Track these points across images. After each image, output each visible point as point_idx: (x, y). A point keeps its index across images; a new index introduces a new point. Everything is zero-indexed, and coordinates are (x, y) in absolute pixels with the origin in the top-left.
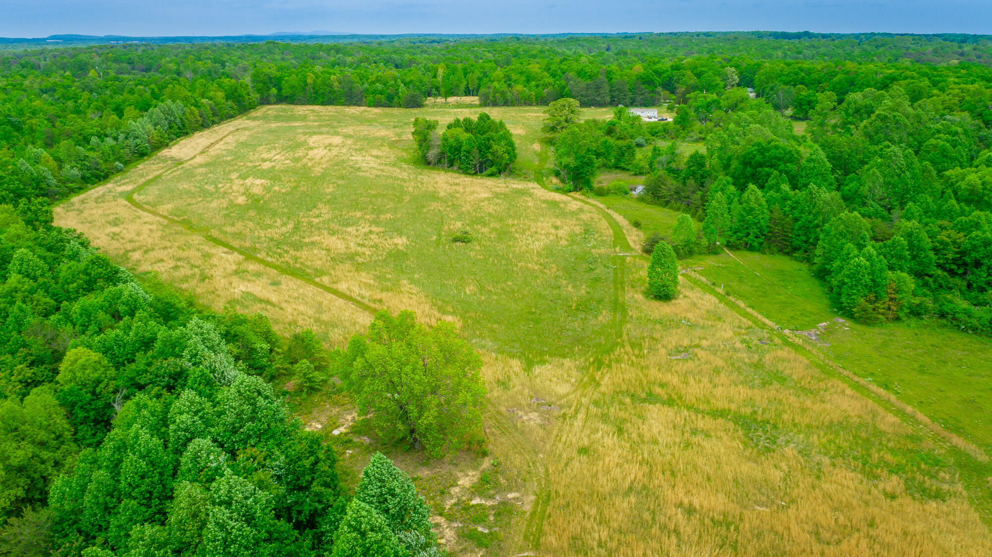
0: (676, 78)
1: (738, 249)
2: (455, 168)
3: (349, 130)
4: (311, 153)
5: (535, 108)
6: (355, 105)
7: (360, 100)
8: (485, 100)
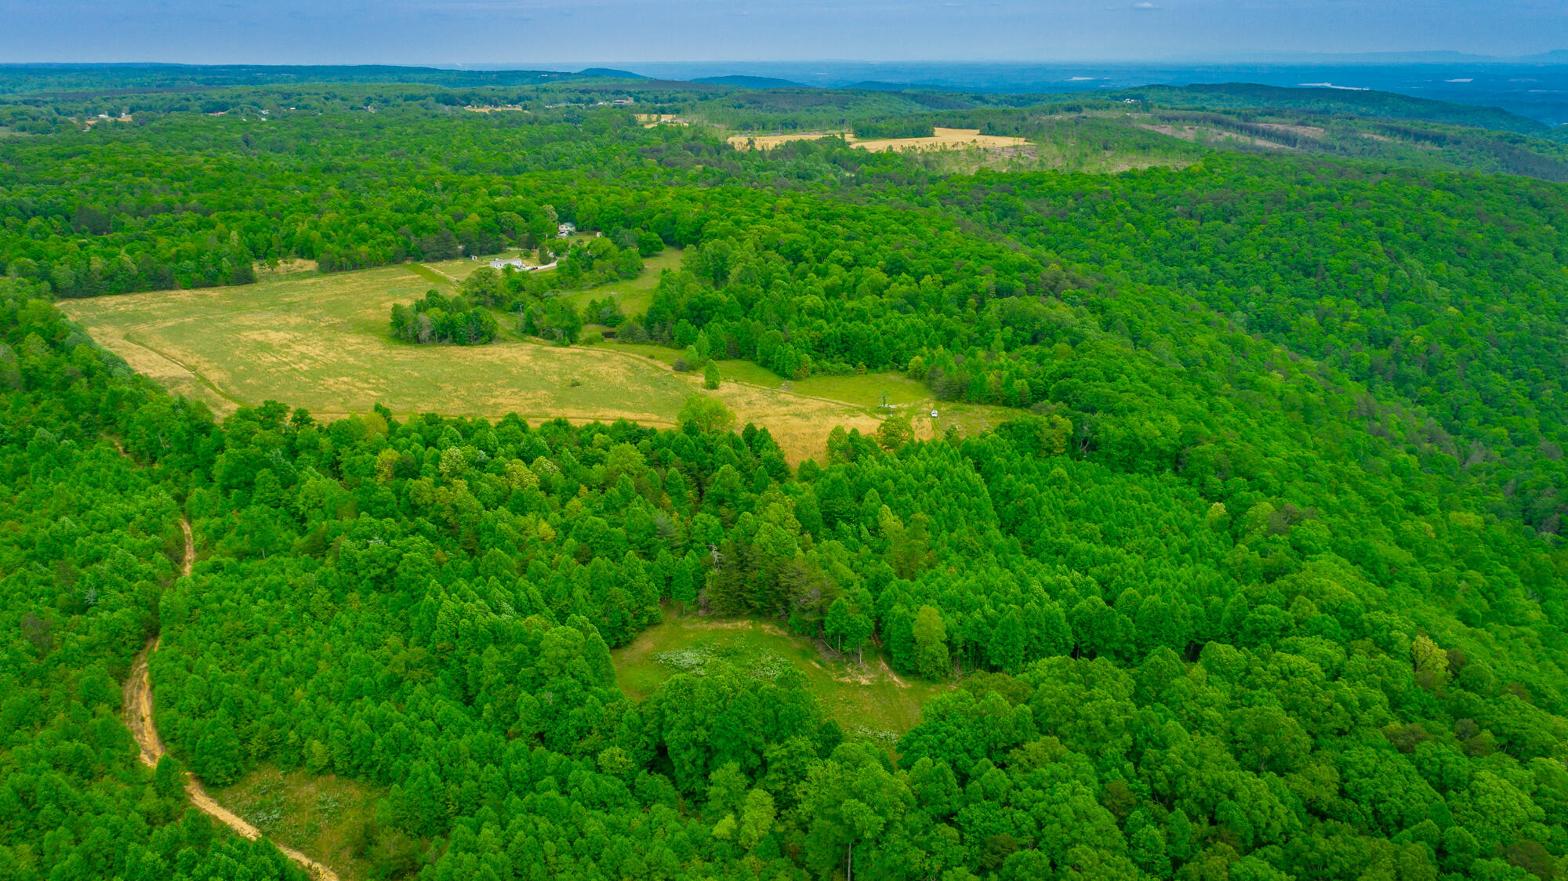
2: (449, 342)
6: (166, 289)
7: (172, 282)
8: (330, 267)
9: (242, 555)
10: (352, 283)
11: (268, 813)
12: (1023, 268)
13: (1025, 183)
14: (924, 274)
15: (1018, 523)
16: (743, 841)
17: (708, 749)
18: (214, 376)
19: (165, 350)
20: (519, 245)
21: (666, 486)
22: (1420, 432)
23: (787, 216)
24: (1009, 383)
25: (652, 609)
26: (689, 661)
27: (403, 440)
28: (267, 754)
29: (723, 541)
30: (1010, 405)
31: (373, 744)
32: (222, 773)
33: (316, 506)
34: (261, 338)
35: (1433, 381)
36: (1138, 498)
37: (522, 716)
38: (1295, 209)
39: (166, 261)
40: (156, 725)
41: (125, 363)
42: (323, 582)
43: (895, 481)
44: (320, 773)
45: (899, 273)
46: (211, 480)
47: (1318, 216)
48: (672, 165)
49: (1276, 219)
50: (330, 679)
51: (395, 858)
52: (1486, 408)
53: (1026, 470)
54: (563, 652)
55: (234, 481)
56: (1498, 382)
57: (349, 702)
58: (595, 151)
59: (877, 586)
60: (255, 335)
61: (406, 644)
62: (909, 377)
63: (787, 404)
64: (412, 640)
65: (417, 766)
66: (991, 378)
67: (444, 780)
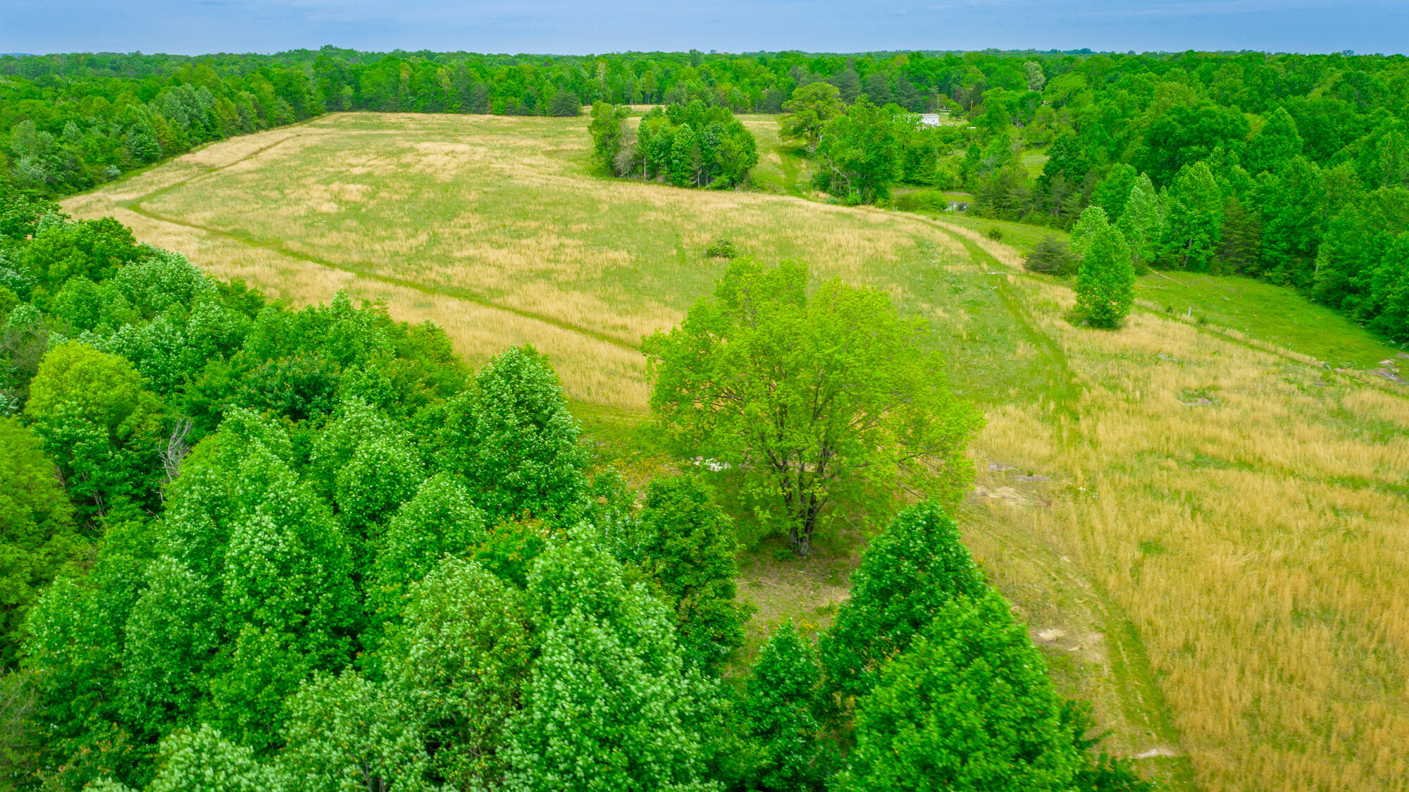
0: (954, 76)
1: (1173, 268)
2: (660, 179)
3: (477, 139)
4: (425, 160)
5: (752, 116)
6: (474, 112)
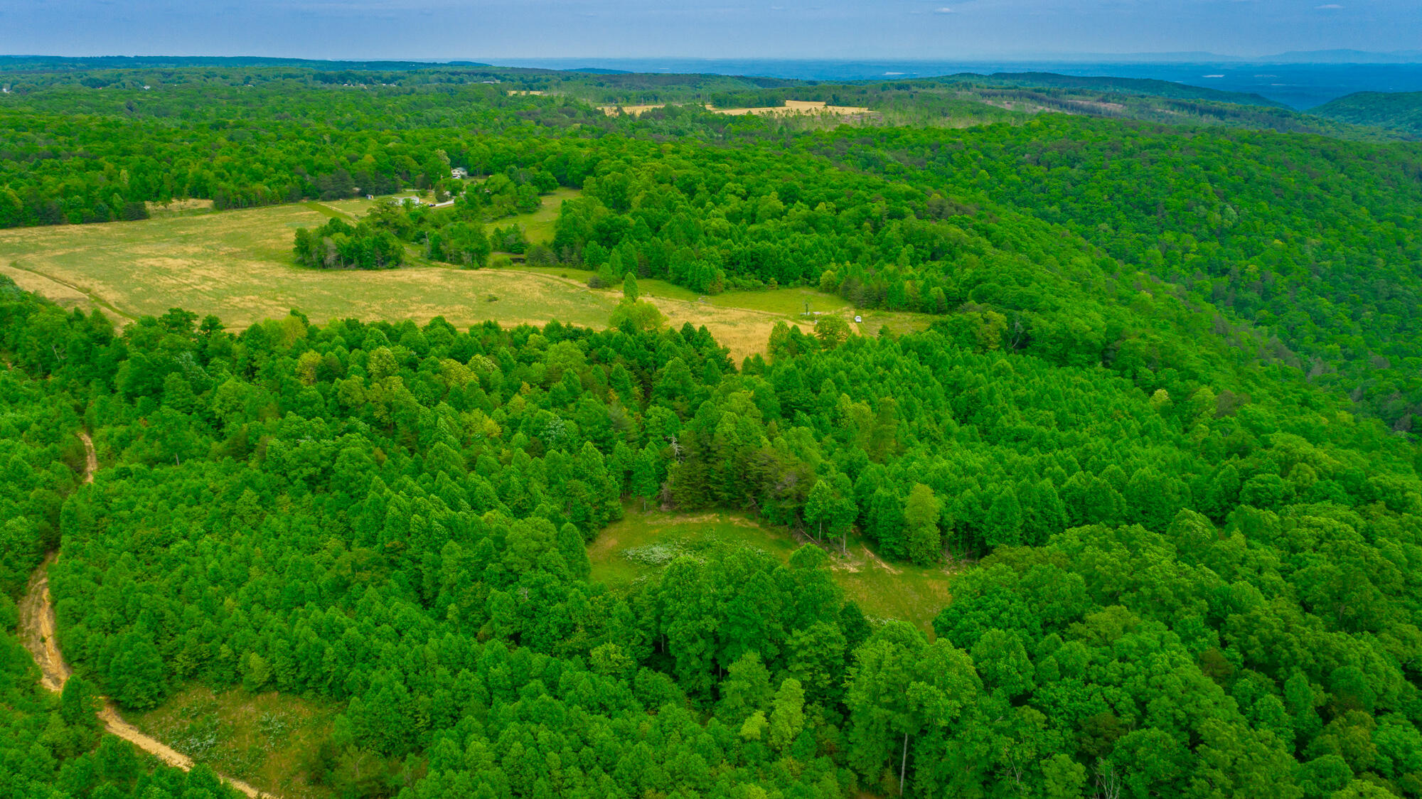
2: (352, 267)
6: (53, 223)
7: (61, 217)
8: (226, 203)
9: (152, 462)
10: (250, 217)
11: (201, 738)
12: (909, 196)
13: (884, 138)
14: (818, 202)
15: (970, 412)
16: (775, 740)
17: (717, 640)
18: (111, 296)
19: (56, 275)
20: (414, 186)
21: (612, 381)
22: (1268, 348)
23: (675, 156)
24: (925, 291)
25: (613, 504)
26: (661, 555)
27: (325, 344)
28: (195, 672)
29: (681, 433)
30: (927, 312)
31: (323, 653)
32: (143, 695)
33: (234, 409)
34: (158, 264)
35: (1268, 304)
36: (1082, 386)
37: (495, 615)
38: (1131, 156)
39: (53, 196)
40: (59, 645)
41: (12, 283)
42: (250, 483)
43: (847, 372)
44: (259, 690)
45: (794, 202)
46: (114, 391)
47: (1153, 162)
48: (549, 125)
49: (1116, 165)
50: (265, 586)
51: (362, 782)
52: (1318, 329)
53: (968, 363)
54: (534, 545)
55: (140, 388)
56: (1326, 304)
57: (289, 610)
58: (474, 113)
59: (852, 472)
60: (152, 262)
61: (348, 546)
62: (821, 291)
63: (710, 314)
64: (355, 542)
65: (376, 677)
66: (908, 285)
67: (411, 690)
